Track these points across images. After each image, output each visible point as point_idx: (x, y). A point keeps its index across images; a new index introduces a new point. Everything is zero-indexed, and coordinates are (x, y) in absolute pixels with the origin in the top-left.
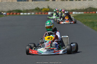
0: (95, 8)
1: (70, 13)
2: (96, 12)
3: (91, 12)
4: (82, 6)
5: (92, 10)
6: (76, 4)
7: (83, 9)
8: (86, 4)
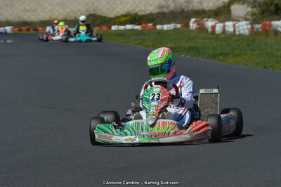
0: (105, 17)
1: (39, 28)
2: (110, 28)
3: (98, 26)
4: (68, 10)
5: (98, 21)
6: (51, 5)
7: (73, 18)
8: (79, 4)
